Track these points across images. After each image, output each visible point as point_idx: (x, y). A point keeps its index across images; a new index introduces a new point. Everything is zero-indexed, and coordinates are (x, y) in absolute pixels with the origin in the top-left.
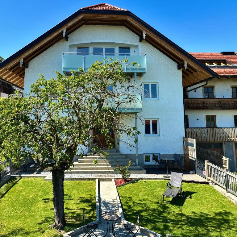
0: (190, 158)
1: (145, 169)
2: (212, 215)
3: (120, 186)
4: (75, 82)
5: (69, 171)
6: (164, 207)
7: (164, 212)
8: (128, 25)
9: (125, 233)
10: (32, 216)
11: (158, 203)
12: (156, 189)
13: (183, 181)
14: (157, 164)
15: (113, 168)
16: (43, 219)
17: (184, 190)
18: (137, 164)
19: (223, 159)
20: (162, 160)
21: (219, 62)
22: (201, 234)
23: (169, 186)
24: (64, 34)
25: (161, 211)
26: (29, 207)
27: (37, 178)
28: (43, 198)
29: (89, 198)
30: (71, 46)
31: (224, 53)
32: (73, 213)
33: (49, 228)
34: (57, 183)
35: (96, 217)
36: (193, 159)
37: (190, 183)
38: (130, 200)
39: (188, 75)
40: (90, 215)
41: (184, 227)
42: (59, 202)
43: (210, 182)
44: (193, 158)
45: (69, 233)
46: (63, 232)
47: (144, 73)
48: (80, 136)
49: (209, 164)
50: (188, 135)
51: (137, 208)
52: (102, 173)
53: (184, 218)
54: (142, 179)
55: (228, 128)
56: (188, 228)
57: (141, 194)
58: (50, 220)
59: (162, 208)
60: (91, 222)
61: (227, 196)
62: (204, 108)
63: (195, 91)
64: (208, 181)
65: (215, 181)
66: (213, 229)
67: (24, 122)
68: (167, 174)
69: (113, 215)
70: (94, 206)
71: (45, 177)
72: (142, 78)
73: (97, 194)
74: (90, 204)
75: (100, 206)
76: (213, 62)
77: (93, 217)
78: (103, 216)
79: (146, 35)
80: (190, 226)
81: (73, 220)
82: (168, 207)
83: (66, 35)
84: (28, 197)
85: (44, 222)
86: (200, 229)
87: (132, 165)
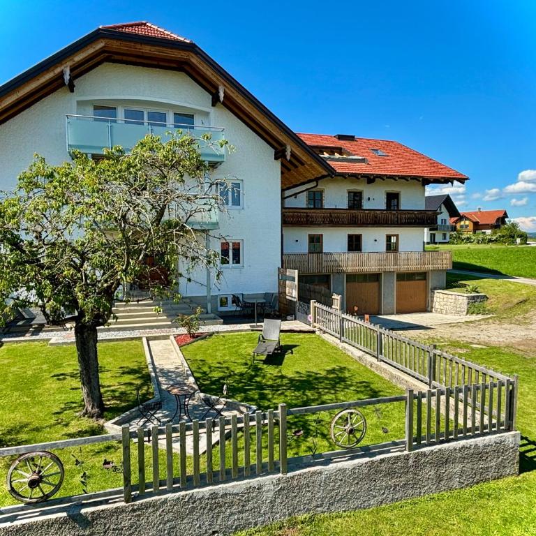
0: (288, 297)
1: (222, 317)
2: (323, 374)
3: (184, 345)
4: (114, 172)
5: (106, 327)
6: (256, 369)
7: (256, 376)
8: (191, 71)
9: (203, 410)
10: (40, 403)
11: (246, 364)
12: (241, 345)
13: (281, 331)
14: (239, 309)
15: (170, 319)
16: (63, 406)
17: (282, 343)
18: (209, 311)
19: (333, 297)
20: (245, 303)
21: (332, 150)
22: (311, 399)
23: (262, 339)
24: (67, 77)
25: (251, 375)
26: (30, 389)
27: (33, 343)
28: (52, 374)
29: (136, 368)
30: (80, 103)
31: (341, 137)
32: (113, 391)
33: (76, 417)
34: (86, 347)
35: (153, 394)
36: (293, 299)
37: (289, 333)
38: (203, 364)
39: (289, 170)
40: (144, 392)
41: (287, 393)
42: (91, 377)
43: (316, 329)
44: (292, 297)
45: (113, 421)
46: (101, 421)
47: (221, 163)
48: (126, 269)
49: (317, 305)
50: (285, 264)
51: (216, 375)
52: (152, 327)
53: (285, 381)
54: (218, 332)
55: (340, 254)
56: (293, 394)
57: (219, 354)
58: (74, 405)
59: (253, 371)
60: (146, 401)
61: (340, 346)
62: (307, 224)
63: (296, 197)
64: (314, 329)
65: (324, 329)
66: (326, 391)
67: (11, 245)
68: (254, 323)
69: (186, 388)
70: (147, 379)
71: (49, 340)
72: (215, 171)
73: (149, 360)
74: (140, 375)
75: (157, 377)
76: (323, 150)
77: (148, 393)
78: (170, 391)
79: (225, 93)
80: (295, 390)
81: (115, 401)
82: (261, 369)
83: (70, 80)
84: (24, 375)
85: (65, 409)
86: (308, 393)
87: (202, 313)
